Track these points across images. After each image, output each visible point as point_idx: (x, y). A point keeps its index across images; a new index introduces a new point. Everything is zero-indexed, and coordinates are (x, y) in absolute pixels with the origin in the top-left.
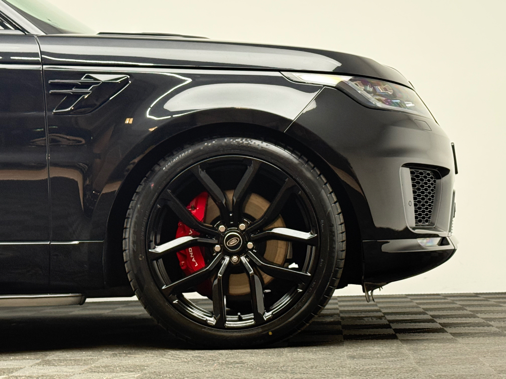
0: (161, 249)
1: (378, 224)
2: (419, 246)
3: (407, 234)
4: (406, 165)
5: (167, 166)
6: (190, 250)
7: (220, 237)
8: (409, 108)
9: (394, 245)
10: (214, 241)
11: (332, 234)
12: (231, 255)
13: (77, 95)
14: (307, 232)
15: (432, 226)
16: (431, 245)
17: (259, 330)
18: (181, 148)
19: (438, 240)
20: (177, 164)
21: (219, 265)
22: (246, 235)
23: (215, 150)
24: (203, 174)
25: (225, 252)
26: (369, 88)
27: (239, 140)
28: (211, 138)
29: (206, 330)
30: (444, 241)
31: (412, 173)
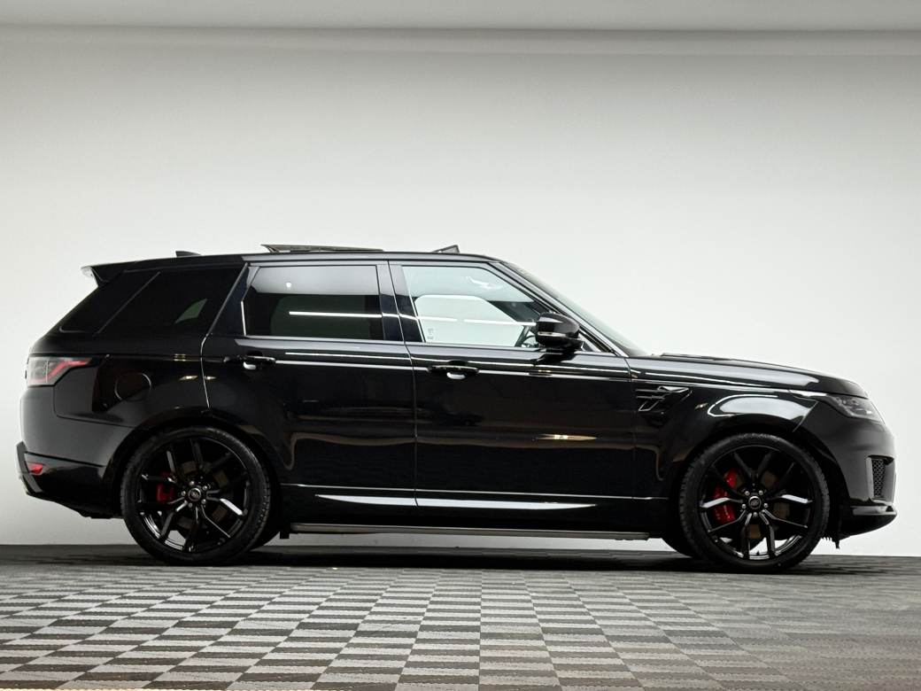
0: (708, 505)
1: (852, 496)
2: (877, 512)
3: (870, 503)
4: (870, 456)
5: (713, 449)
6: (725, 507)
7: (746, 500)
8: (869, 415)
9: (860, 511)
10: (741, 501)
11: (822, 501)
12: (752, 512)
13: (655, 400)
14: (805, 498)
15: (882, 497)
16: (882, 510)
17: (773, 562)
18: (722, 438)
19: (885, 508)
20: (720, 449)
21: (745, 518)
22: (763, 498)
23: (744, 441)
24: (737, 457)
25: (749, 510)
26: (845, 402)
27: (762, 435)
28: (743, 433)
29: (737, 560)
30: (890, 509)
31: (873, 461)
